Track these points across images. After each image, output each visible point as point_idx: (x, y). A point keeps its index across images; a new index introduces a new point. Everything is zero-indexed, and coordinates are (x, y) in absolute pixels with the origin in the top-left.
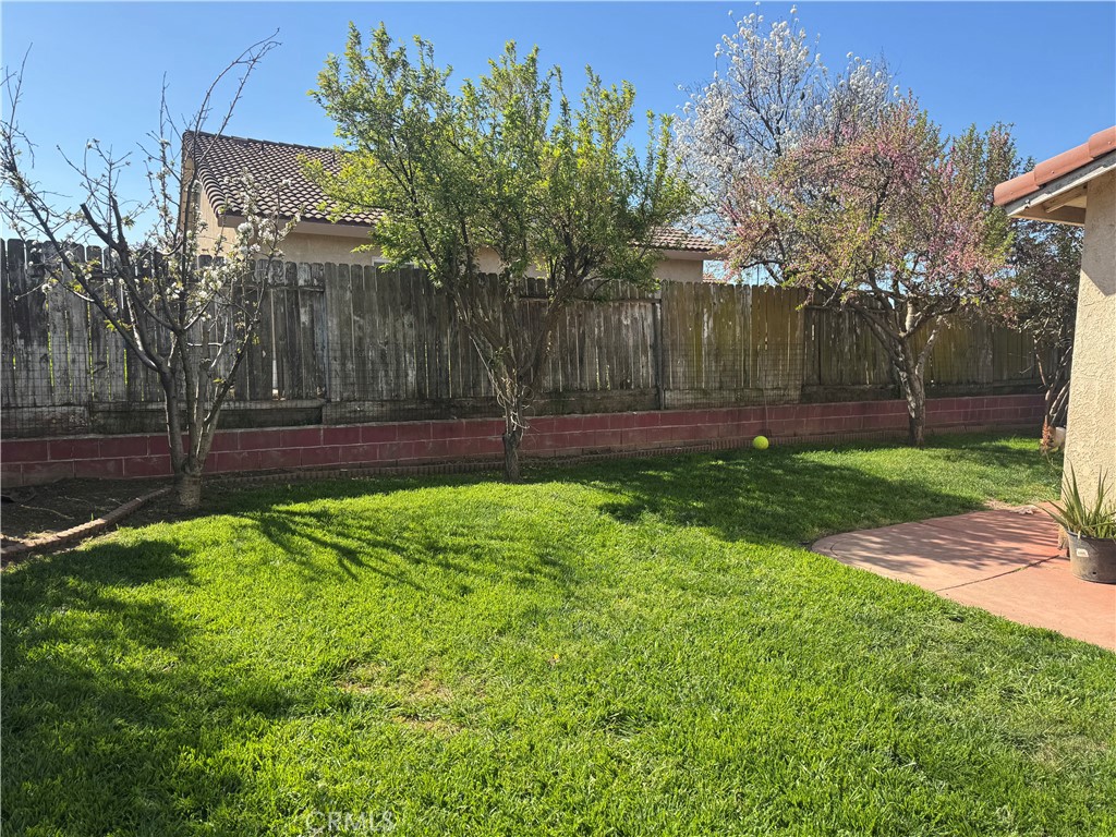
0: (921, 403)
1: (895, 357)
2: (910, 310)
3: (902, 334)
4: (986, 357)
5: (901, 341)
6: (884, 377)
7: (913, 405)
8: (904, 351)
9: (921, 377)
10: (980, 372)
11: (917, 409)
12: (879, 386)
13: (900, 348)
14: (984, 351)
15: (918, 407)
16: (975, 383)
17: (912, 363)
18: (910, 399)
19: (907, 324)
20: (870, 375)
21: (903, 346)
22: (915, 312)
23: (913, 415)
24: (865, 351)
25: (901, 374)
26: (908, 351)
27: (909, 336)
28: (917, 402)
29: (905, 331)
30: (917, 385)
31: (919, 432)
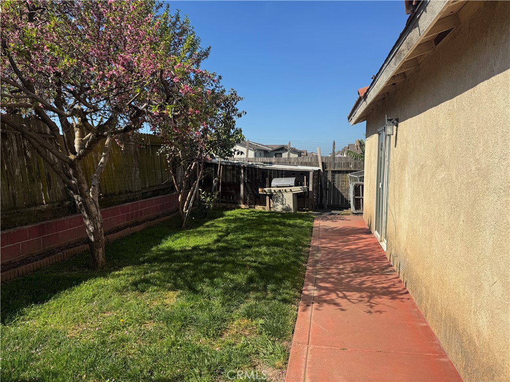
0: (99, 225)
1: (67, 179)
2: (77, 134)
3: (72, 157)
4: (135, 173)
5: (72, 164)
6: (60, 195)
7: (91, 228)
8: (76, 175)
9: (97, 200)
10: (133, 184)
11: (94, 233)
12: (56, 205)
13: (71, 172)
14: (134, 169)
15: (96, 229)
16: (131, 192)
17: (85, 186)
18: (87, 223)
19: (76, 146)
20: (45, 195)
21: (74, 169)
22: (82, 135)
23: (92, 239)
24: (39, 173)
25: (76, 197)
26: (81, 175)
27: (80, 158)
28: (94, 225)
29: (75, 153)
30: (93, 208)
31: (101, 256)
